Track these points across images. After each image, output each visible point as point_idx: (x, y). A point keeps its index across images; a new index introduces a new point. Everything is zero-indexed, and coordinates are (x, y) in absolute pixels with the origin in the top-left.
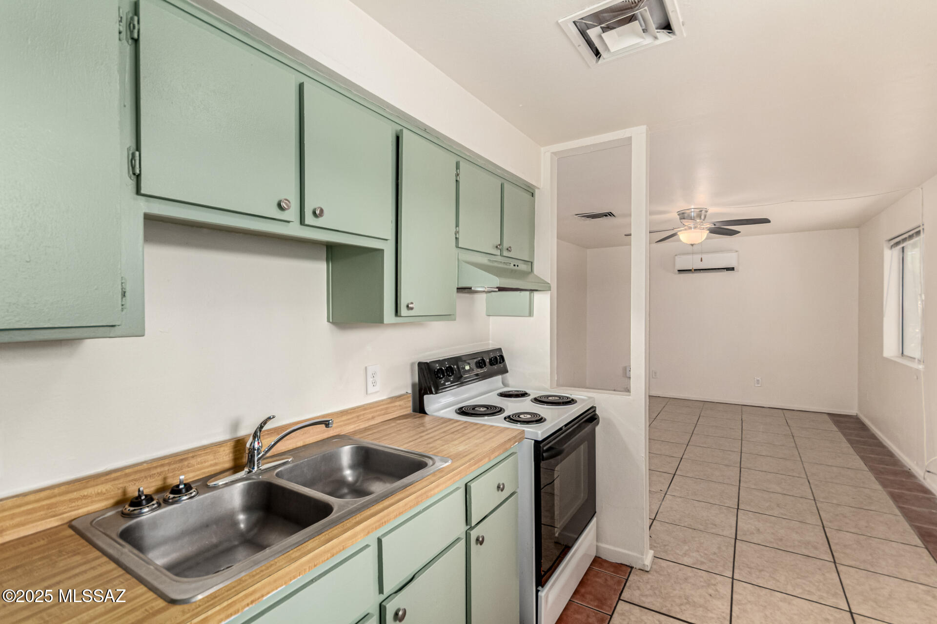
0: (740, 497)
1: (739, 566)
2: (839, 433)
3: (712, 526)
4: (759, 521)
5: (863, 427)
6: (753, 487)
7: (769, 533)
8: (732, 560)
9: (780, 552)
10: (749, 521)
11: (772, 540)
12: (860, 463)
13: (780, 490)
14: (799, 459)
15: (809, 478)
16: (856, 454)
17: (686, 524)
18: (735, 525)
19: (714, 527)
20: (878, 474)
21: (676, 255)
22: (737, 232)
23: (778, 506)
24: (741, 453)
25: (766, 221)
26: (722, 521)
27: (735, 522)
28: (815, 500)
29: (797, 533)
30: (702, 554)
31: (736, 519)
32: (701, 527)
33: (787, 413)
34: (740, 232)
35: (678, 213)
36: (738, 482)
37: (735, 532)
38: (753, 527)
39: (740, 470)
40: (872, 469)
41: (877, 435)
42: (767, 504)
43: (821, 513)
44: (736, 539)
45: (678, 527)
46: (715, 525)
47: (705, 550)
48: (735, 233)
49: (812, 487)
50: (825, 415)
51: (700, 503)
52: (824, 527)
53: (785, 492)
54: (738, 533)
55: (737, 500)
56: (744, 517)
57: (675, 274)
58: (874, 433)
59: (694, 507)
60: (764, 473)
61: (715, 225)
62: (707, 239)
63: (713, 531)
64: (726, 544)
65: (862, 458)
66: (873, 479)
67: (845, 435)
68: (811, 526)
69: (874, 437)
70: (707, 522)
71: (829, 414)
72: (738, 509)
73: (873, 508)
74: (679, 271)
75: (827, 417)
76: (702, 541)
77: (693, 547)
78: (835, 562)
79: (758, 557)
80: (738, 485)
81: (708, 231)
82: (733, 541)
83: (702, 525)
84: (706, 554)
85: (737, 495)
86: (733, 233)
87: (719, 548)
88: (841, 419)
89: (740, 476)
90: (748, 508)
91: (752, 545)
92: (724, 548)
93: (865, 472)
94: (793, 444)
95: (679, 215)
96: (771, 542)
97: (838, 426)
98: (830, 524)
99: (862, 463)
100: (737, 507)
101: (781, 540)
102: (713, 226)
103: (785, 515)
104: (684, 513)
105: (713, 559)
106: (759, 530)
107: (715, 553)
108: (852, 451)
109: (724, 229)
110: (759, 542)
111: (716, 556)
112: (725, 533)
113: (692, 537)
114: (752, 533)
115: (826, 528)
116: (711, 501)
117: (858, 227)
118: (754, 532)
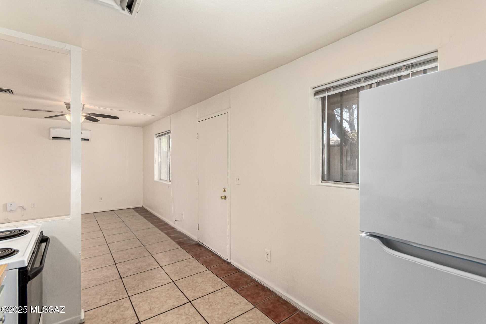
0: (114, 258)
1: (128, 290)
2: (140, 216)
3: (107, 278)
4: (127, 265)
5: (146, 211)
6: (117, 250)
7: (133, 268)
8: (125, 289)
9: (141, 273)
10: (123, 267)
11: (137, 270)
12: (151, 225)
13: (129, 247)
14: (130, 231)
15: (137, 237)
16: (148, 222)
17: (93, 285)
18: (118, 272)
19: (108, 278)
20: (158, 227)
21: (51, 128)
22: (98, 121)
23: (132, 254)
24: (104, 237)
25: (117, 118)
26: (111, 274)
27: (117, 271)
28: (143, 246)
29: (144, 262)
30: (109, 295)
31: (117, 269)
32: (102, 282)
33: (116, 212)
34: (100, 121)
35: (65, 103)
36: (109, 251)
37: (119, 275)
38: (126, 269)
39: (108, 245)
40: (156, 226)
41: (152, 213)
42: (127, 256)
43: (148, 250)
44: (121, 278)
45: (89, 289)
46: (108, 277)
47: (110, 292)
48: (97, 121)
49: (140, 241)
50: (131, 209)
51: (95, 270)
52: (151, 255)
53: (132, 247)
54: (121, 275)
55: (113, 260)
56: (120, 267)
57: (49, 139)
58: (151, 212)
59: (93, 273)
60: (119, 242)
61: (89, 115)
62: (84, 122)
63: (109, 280)
64: (118, 283)
65: (152, 223)
66: (158, 229)
67: (142, 215)
68: (147, 257)
69: (151, 214)
70: (104, 277)
71: (133, 208)
72: (115, 264)
73: (163, 240)
74: (53, 138)
75: (132, 209)
76: (106, 288)
77: (103, 294)
78: (161, 267)
79: (134, 281)
80: (110, 252)
81: (85, 118)
82: (121, 279)
83: (102, 281)
84: (111, 293)
85: (112, 258)
86: (96, 121)
87: (116, 287)
88: (138, 209)
89: (109, 248)
90: (120, 261)
91: (129, 277)
92: (118, 286)
93: (155, 228)
94: (125, 225)
95: (65, 104)
96: (136, 271)
97: (138, 213)
98: (152, 253)
99: (152, 225)
100: (114, 263)
101: (139, 268)
102: (88, 115)
103: (136, 257)
104: (89, 280)
105: (116, 294)
106: (129, 269)
107: (115, 290)
108: (147, 221)
109: (91, 118)
110: (131, 274)
111: (116, 291)
112: (115, 279)
113: (100, 289)
114: (127, 272)
115: (152, 255)
116: (101, 266)
117: (142, 127)
118: (128, 270)
